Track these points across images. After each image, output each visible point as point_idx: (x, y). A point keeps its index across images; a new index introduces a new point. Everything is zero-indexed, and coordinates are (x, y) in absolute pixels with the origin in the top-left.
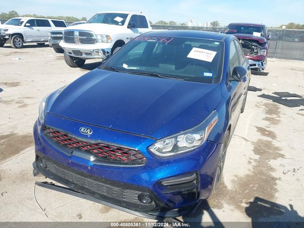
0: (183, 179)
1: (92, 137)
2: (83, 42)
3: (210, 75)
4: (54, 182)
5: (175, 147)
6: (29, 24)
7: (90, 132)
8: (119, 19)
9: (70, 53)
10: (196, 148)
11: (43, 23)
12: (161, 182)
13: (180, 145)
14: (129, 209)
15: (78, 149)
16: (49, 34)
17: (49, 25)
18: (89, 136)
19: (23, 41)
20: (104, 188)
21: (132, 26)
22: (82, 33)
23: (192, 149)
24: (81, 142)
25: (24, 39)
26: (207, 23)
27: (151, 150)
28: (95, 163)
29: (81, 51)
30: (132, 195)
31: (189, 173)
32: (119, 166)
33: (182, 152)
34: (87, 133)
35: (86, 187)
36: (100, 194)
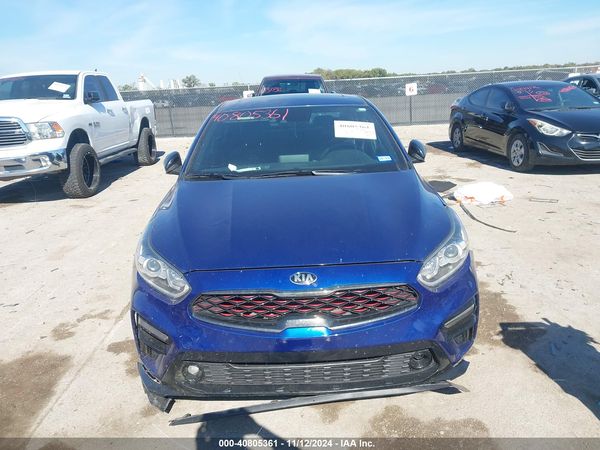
8: (59, 87)
20: (347, 370)
21: (91, 99)
26: (175, 81)
27: (419, 279)
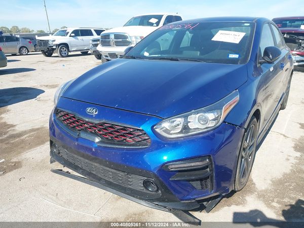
0: (193, 164)
1: (97, 117)
2: (118, 44)
3: (236, 56)
4: (70, 171)
5: (186, 128)
6: (73, 35)
7: (96, 112)
8: (153, 21)
9: (106, 56)
10: (209, 129)
11: (87, 33)
12: (167, 166)
13: (191, 125)
14: (134, 197)
15: (85, 130)
16: (91, 42)
17: (92, 35)
18: (94, 116)
19: (69, 51)
20: (110, 174)
22: (117, 36)
23: (206, 130)
24: (87, 123)
25: (70, 48)
27: (157, 130)
28: (99, 145)
29: (117, 54)
30: (137, 182)
31: (199, 157)
32: (122, 147)
33: (193, 133)
34: (93, 113)
35: (94, 173)
36: (106, 181)
